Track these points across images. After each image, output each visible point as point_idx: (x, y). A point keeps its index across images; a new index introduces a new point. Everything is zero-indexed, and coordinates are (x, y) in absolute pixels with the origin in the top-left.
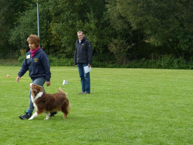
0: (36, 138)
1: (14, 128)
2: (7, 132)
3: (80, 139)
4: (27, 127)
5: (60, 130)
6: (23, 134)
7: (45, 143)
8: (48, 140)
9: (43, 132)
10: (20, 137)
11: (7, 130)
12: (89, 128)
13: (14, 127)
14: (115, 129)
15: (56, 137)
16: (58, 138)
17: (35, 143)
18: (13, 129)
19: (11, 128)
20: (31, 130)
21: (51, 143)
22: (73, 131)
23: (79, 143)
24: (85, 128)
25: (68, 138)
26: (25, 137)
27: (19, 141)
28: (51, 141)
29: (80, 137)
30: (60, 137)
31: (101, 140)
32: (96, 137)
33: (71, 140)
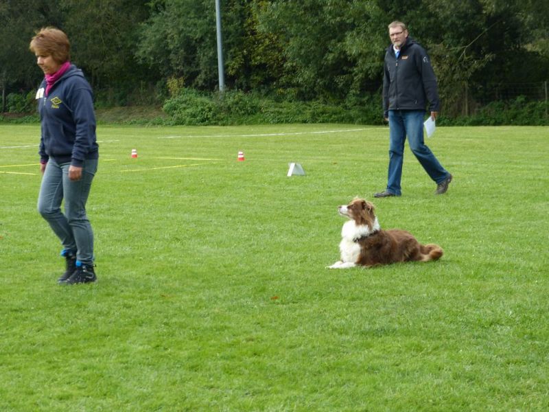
0: (211, 329)
1: (149, 301)
2: (129, 312)
3: (334, 330)
4: (185, 297)
5: (278, 304)
6: (175, 315)
7: (235, 340)
8: (245, 332)
9: (230, 309)
10: (166, 324)
11: (129, 307)
12: (361, 299)
13: (151, 297)
14: (435, 299)
15: (268, 324)
16: (275, 328)
17: (209, 342)
18: (148, 304)
19: (141, 299)
20: (197, 305)
21: (252, 340)
22: (316, 306)
23: (332, 340)
24: (350, 297)
25: (302, 328)
26: (181, 326)
27: (163, 336)
28: (254, 337)
29: (334, 323)
30: (278, 323)
31: (394, 330)
32: (381, 322)
33: (310, 333)
